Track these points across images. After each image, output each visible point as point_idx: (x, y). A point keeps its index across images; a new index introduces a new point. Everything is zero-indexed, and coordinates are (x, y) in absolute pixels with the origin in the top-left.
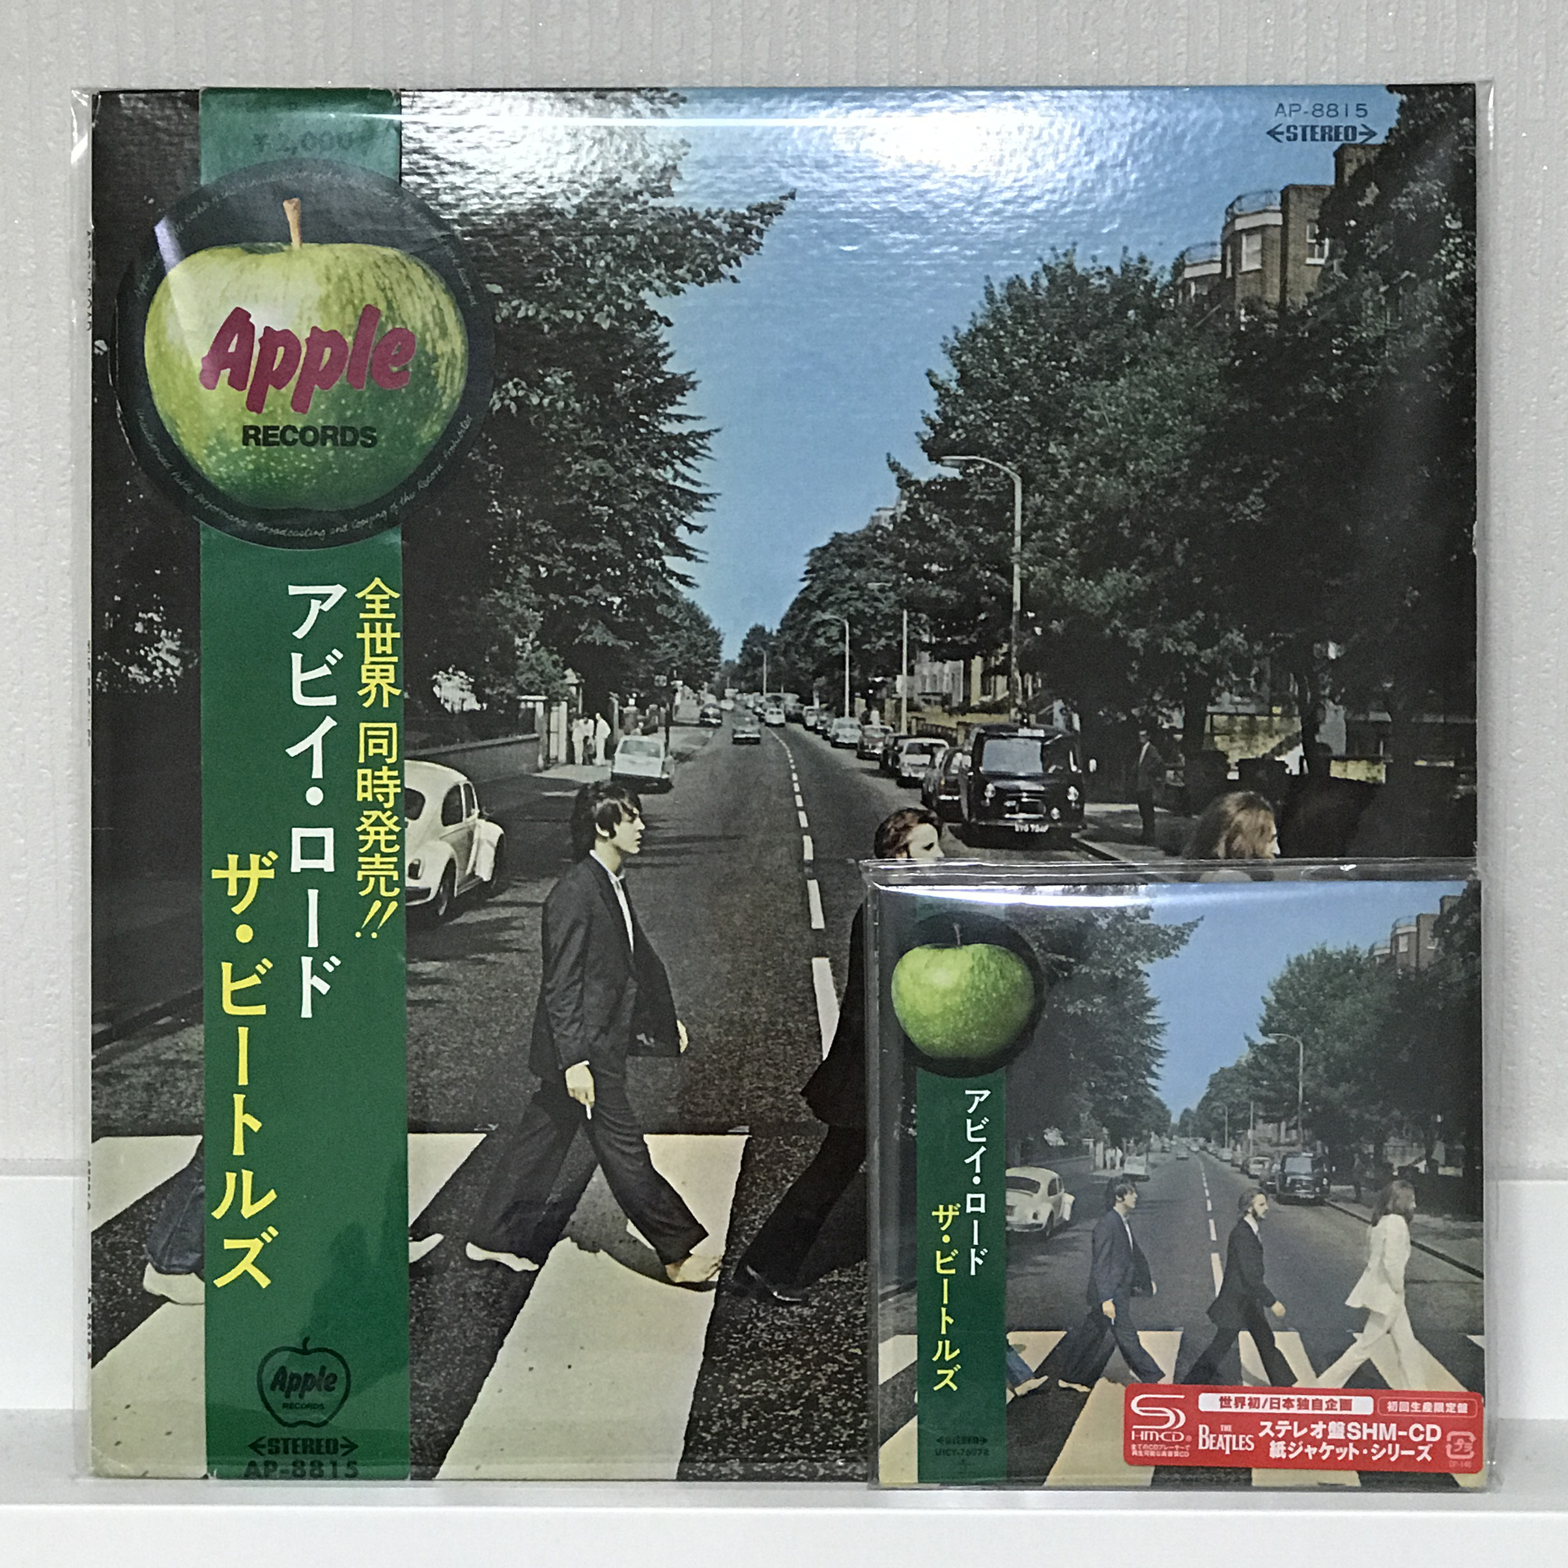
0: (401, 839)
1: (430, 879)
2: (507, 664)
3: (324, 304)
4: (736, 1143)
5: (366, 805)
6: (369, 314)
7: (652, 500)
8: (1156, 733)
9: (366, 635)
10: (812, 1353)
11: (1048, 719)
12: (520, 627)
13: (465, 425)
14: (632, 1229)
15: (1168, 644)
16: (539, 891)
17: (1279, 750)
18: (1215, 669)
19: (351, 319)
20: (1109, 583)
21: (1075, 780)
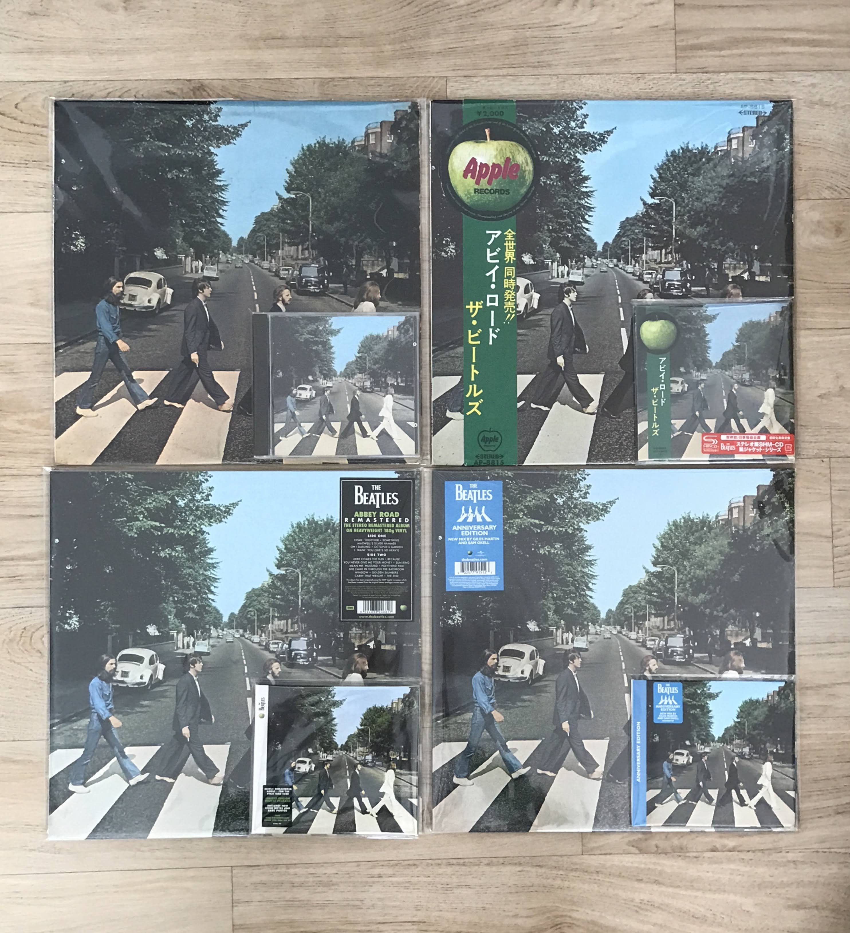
0: (515, 298)
1: (521, 308)
2: (541, 251)
3: (496, 157)
4: (601, 376)
5: (507, 289)
6: (508, 160)
7: (579, 209)
8: (710, 269)
9: (507, 244)
10: (621, 431)
11: (682, 266)
12: (545, 242)
13: (533, 189)
14: (574, 399)
15: (713, 246)
16: (550, 311)
17: (742, 273)
18: (725, 252)
19: (503, 160)
20: (698, 230)
21: (689, 281)
